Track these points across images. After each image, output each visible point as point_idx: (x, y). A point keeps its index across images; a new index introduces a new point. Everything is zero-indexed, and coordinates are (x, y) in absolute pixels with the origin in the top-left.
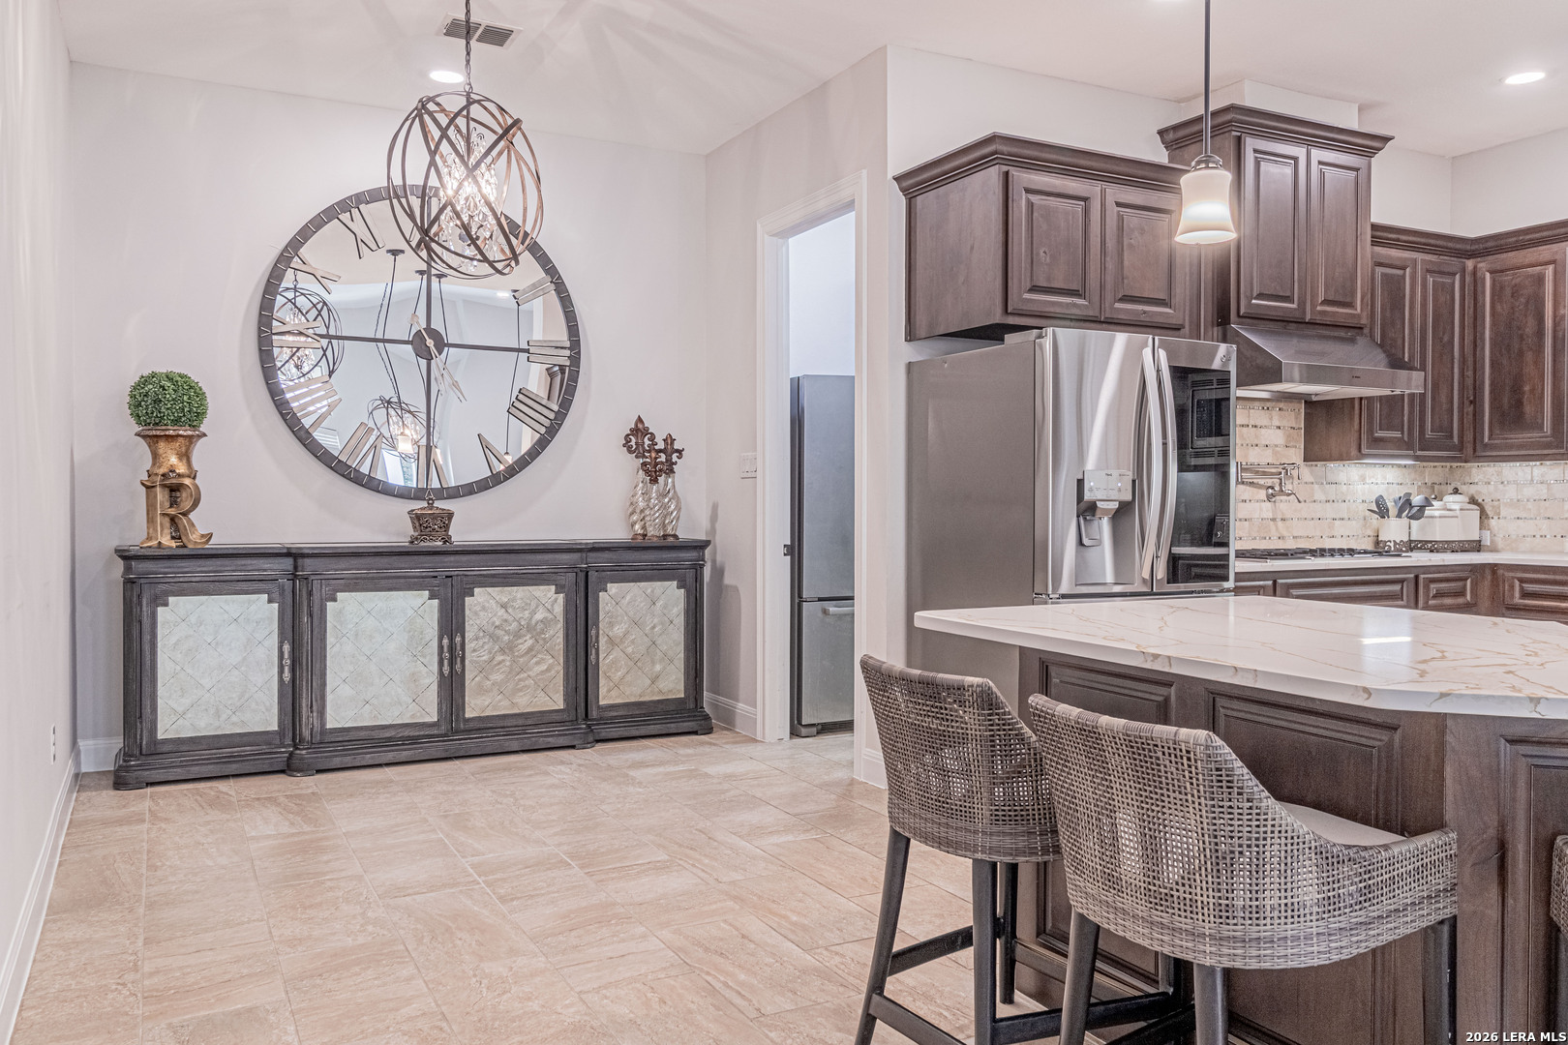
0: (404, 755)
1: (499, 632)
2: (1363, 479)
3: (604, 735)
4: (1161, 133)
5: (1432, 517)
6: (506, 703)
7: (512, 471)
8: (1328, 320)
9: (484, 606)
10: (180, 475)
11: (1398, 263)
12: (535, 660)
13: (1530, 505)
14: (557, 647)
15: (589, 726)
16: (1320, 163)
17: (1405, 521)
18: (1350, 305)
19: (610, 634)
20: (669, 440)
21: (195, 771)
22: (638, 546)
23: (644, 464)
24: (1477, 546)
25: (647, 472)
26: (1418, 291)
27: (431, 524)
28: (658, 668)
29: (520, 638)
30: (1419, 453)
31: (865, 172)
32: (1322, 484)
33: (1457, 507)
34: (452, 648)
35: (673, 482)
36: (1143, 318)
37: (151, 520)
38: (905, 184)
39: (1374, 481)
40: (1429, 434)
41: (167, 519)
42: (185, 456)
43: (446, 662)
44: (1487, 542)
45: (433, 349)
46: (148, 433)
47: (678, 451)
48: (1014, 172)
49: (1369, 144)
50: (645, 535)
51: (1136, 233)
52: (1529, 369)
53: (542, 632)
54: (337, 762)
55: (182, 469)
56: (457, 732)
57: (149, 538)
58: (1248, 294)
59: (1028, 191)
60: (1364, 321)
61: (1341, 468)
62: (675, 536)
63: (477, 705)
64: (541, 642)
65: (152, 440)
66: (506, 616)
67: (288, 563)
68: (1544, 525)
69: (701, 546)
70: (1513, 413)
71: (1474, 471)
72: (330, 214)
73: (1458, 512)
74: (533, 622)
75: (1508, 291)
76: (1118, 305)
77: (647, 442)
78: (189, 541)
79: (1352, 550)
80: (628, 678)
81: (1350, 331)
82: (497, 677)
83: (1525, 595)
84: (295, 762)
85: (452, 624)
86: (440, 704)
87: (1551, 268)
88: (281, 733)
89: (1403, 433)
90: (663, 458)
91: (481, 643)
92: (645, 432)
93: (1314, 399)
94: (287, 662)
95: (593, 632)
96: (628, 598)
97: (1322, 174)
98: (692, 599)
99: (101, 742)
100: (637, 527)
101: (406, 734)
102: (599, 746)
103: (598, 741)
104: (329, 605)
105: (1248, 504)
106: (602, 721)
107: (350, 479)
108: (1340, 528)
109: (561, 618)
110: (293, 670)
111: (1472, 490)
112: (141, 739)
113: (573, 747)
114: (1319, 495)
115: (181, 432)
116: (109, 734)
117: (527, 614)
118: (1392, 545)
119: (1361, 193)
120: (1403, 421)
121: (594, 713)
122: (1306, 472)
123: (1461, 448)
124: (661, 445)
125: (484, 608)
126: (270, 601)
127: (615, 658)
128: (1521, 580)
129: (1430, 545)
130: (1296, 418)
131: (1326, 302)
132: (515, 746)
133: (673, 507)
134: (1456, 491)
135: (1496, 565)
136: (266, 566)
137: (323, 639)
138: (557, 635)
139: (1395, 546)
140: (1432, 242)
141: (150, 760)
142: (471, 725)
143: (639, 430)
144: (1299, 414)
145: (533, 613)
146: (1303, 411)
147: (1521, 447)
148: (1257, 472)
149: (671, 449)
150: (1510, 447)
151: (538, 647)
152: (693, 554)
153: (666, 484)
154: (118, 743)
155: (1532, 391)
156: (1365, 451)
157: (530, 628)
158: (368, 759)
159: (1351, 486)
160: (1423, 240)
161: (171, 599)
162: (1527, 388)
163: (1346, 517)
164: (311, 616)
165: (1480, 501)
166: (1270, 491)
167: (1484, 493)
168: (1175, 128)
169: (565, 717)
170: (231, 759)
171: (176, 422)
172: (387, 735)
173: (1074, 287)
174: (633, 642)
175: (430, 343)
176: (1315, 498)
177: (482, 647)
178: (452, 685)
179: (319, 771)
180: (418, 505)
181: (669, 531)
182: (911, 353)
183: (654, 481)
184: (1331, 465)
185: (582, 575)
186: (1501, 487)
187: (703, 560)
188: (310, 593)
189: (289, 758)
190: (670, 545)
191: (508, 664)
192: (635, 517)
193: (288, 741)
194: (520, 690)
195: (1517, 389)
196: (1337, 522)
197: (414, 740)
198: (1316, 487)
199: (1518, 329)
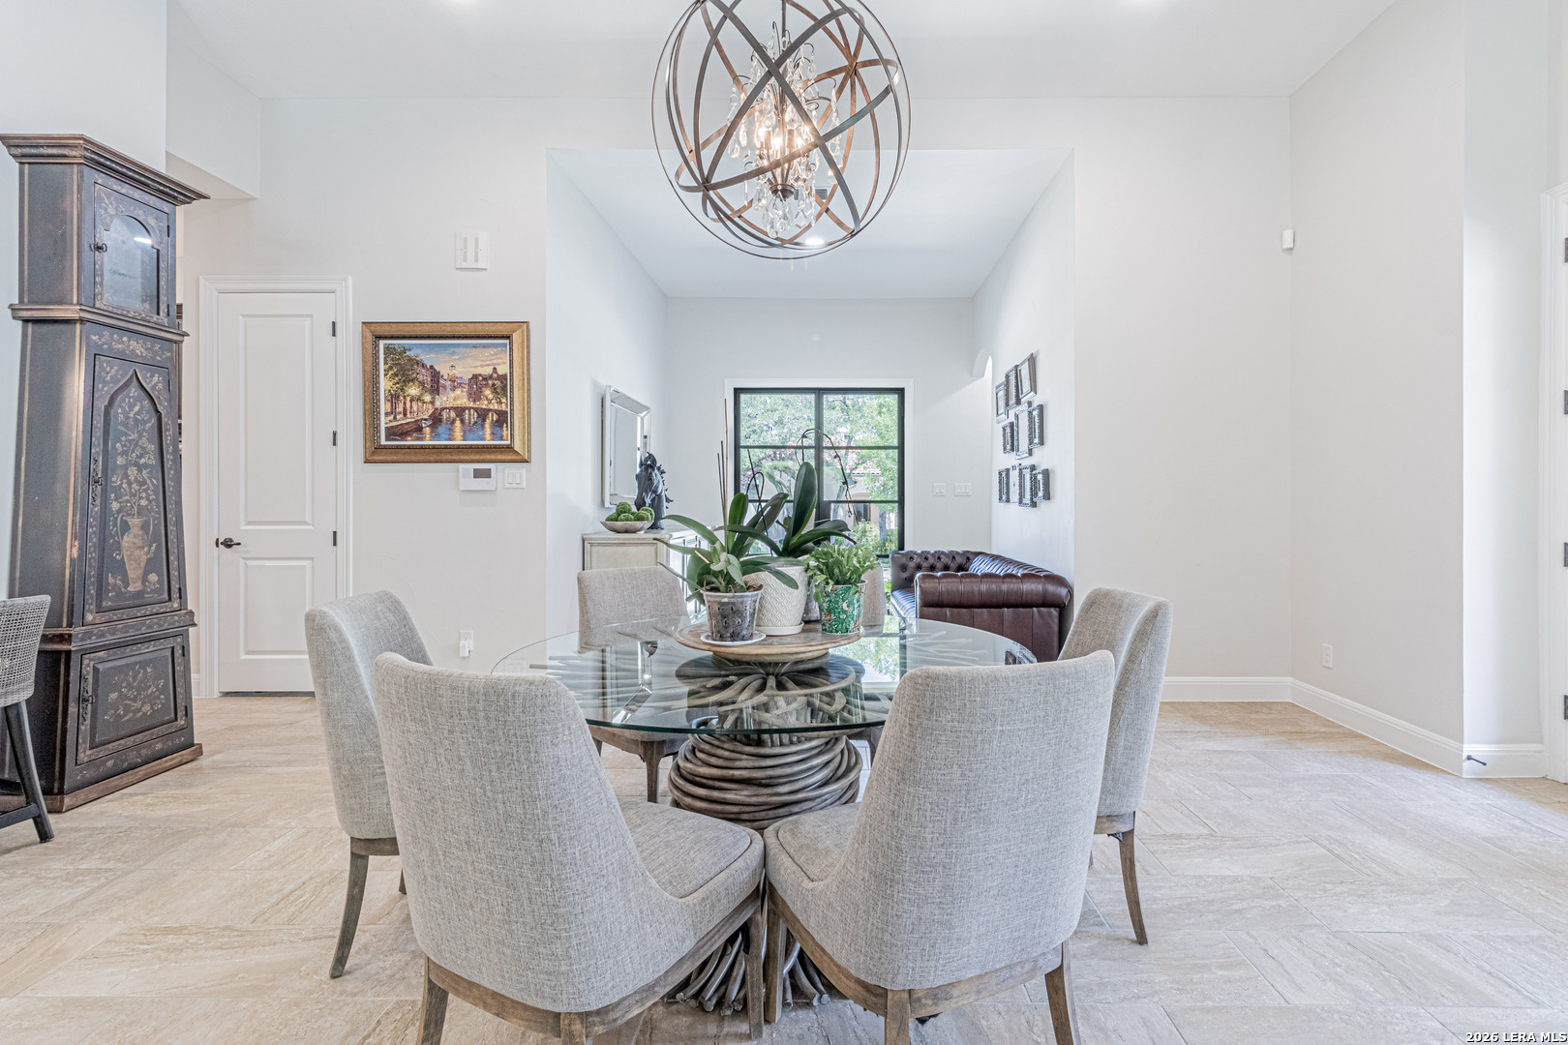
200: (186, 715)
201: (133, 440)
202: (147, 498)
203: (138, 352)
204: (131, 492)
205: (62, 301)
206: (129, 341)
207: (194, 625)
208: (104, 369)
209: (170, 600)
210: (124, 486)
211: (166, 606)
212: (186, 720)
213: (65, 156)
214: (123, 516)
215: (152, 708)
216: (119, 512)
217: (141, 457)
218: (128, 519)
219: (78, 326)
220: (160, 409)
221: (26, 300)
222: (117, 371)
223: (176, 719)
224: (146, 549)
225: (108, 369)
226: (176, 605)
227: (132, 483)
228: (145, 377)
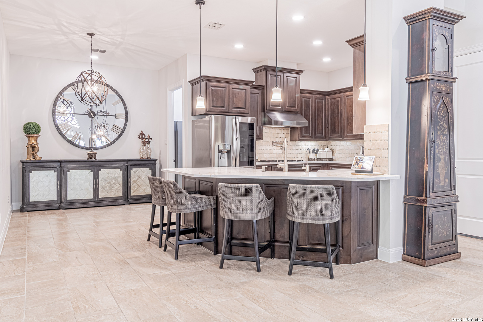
0: (85, 206)
1: (107, 179)
2: (305, 145)
3: (132, 202)
4: (253, 69)
5: (320, 153)
6: (109, 195)
7: (112, 143)
8: (289, 110)
9: (103, 173)
10: (35, 145)
11: (308, 97)
12: (115, 185)
13: (341, 150)
14: (121, 183)
15: (128, 200)
16: (287, 76)
17: (314, 154)
18: (295, 107)
19: (134, 180)
20: (149, 136)
21: (38, 209)
22: (141, 160)
23: (142, 142)
24: (332, 160)
25: (143, 143)
26: (314, 103)
27: (92, 155)
28: (145, 187)
29: (112, 180)
30: (314, 139)
31: (184, 80)
32: (295, 146)
33: (326, 151)
34: (96, 182)
35: (150, 146)
36: (239, 112)
37: (28, 154)
38: (191, 83)
40: (317, 134)
41: (32, 154)
42: (36, 140)
43: (95, 185)
44: (334, 159)
45: (93, 116)
46: (28, 135)
47: (151, 139)
48: (208, 83)
49: (300, 72)
50: (143, 158)
51: (237, 94)
52: (336, 121)
53: (117, 179)
54: (70, 207)
55: (35, 143)
56: (97, 201)
57: (28, 158)
58: (269, 105)
59: (212, 86)
60: (298, 110)
61: (300, 142)
62: (150, 158)
63: (102, 195)
64: (117, 181)
65: (29, 137)
66: (108, 175)
67: (59, 164)
69: (155, 160)
70: (334, 131)
72: (69, 86)
74: (115, 177)
75: (333, 103)
76: (233, 109)
77: (143, 137)
78: (37, 159)
79: (292, 160)
80: (138, 190)
81: (296, 113)
82: (106, 189)
84: (60, 207)
85: (96, 177)
86: (93, 195)
87: (340, 99)
88: (57, 201)
89: (310, 134)
90: (147, 140)
91: (103, 181)
92: (143, 134)
93: (291, 127)
94: (59, 185)
95: (129, 179)
96: (138, 172)
97: (287, 79)
98: (153, 172)
99: (17, 203)
100: (141, 156)
101: (86, 201)
102: (131, 205)
103: (130, 204)
104: (68, 173)
105: (276, 150)
106: (131, 199)
107: (74, 145)
108: (299, 156)
109: (121, 176)
110: (60, 187)
111: (331, 147)
112: (26, 201)
113: (124, 205)
114: (294, 148)
115: (35, 135)
116: (19, 202)
117: (113, 175)
118: (311, 159)
119: (297, 83)
120: (310, 132)
121: (129, 197)
122: (291, 143)
123: (326, 138)
124: (147, 137)
125: (103, 174)
126: (55, 172)
127: (135, 185)
129: (320, 159)
130: (288, 131)
131: (288, 106)
132: (111, 204)
133: (149, 151)
134: (327, 147)
135: (327, 163)
136: (54, 164)
137: (67, 180)
138: (121, 180)
140: (317, 92)
141: (28, 206)
142: (101, 199)
143: (142, 134)
145: (115, 175)
146: (289, 130)
147: (335, 138)
148: (278, 143)
149: (149, 138)
150: (333, 138)
151: (116, 182)
152: (153, 162)
153: (148, 146)
154: (21, 203)
157: (114, 178)
158: (77, 206)
159: (302, 146)
160: (314, 92)
161: (33, 171)
162: (336, 125)
163: (301, 153)
164: (64, 175)
165: (333, 149)
166: (281, 147)
168: (255, 69)
169: (122, 198)
170: (46, 206)
171: (34, 133)
172: (81, 201)
173: (222, 105)
174: (139, 181)
175: (92, 115)
177: (103, 182)
178: (96, 190)
179: (66, 209)
180: (89, 151)
181: (149, 156)
182: (193, 118)
183: (145, 145)
184: (298, 142)
185: (126, 167)
186: (336, 146)
187: (156, 163)
188: (64, 170)
189: (59, 206)
190: (149, 160)
191: (109, 186)
192: (141, 153)
193: (59, 202)
194: (112, 192)
195: (335, 126)
196: (299, 154)
197: (87, 203)
198: (293, 146)
199: (335, 111)
200: (456, 239)
201: (442, 124)
202: (445, 149)
203: (443, 88)
204: (441, 145)
205: (422, 73)
206: (441, 85)
207: (459, 201)
208: (434, 98)
209: (451, 190)
210: (440, 143)
211: (450, 193)
212: (456, 241)
213: (425, 17)
214: (439, 155)
215: (446, 233)
216: (438, 153)
217: (443, 131)
218: (440, 156)
219: (427, 82)
220: (449, 111)
221: (410, 75)
222: (438, 97)
223: (453, 240)
224: (445, 169)
225: (436, 97)
226: (453, 192)
227: (441, 142)
228: (445, 99)
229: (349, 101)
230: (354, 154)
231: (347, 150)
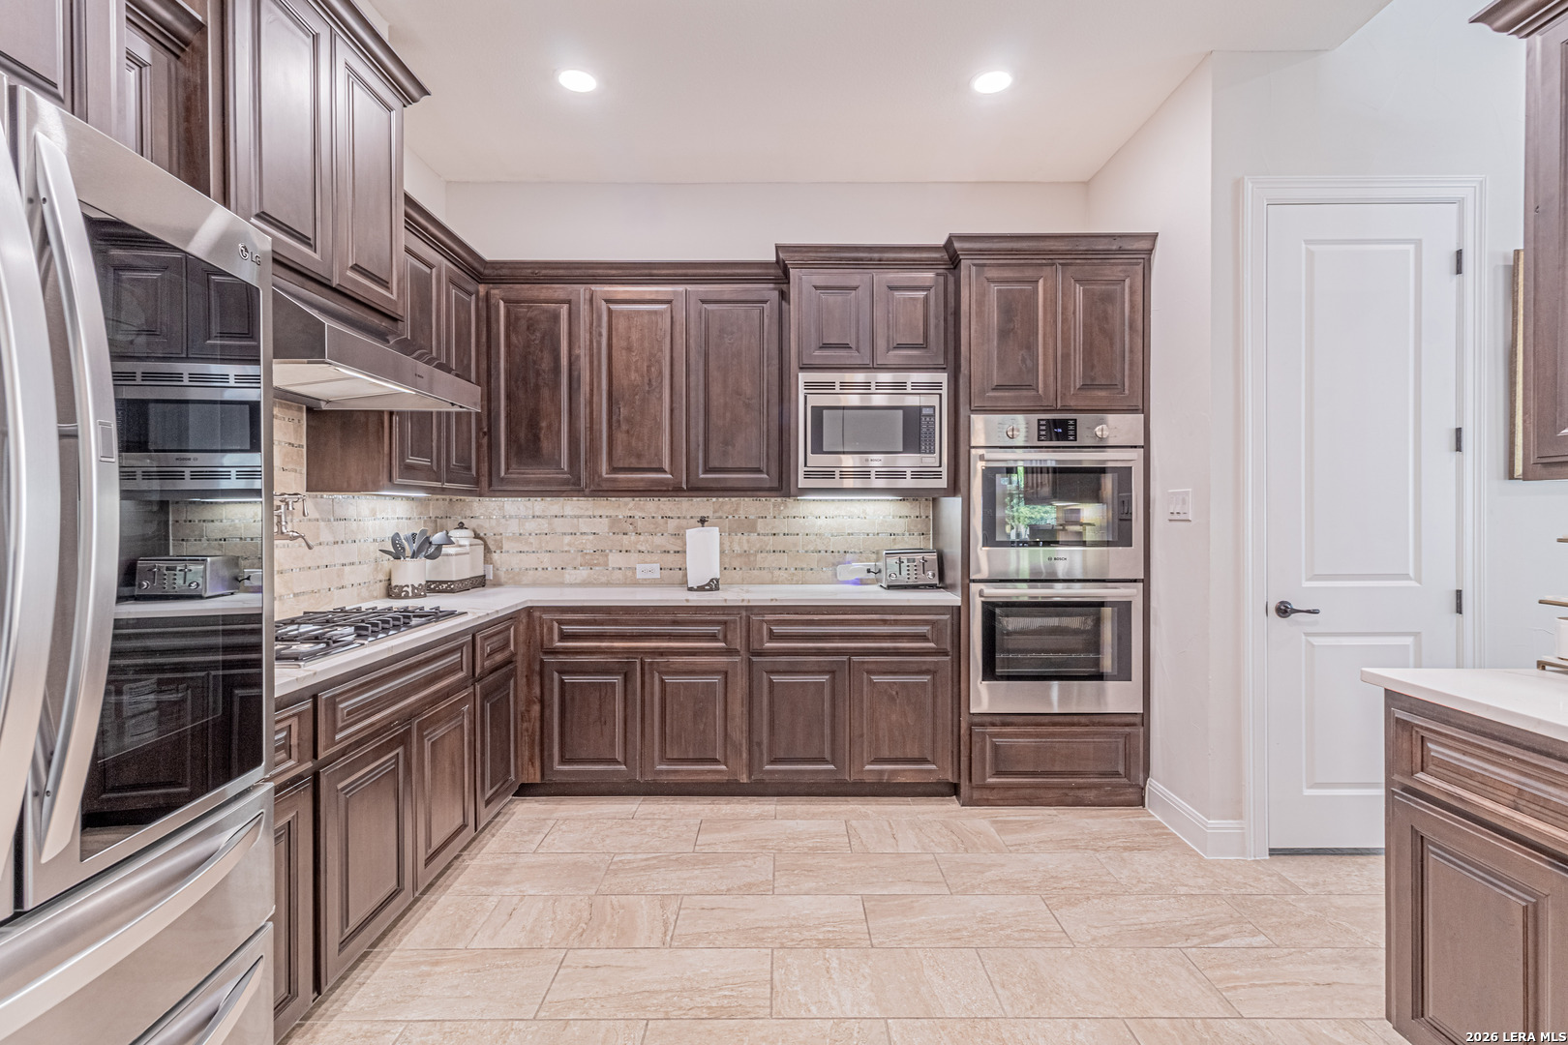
2: (373, 513)
5: (447, 555)
8: (358, 294)
11: (424, 257)
13: (532, 539)
16: (348, 69)
17: (422, 561)
18: (385, 284)
24: (482, 582)
26: (443, 298)
30: (446, 485)
32: (329, 520)
33: (466, 542)
39: (385, 516)
40: (453, 463)
44: (490, 577)
52: (546, 406)
60: (398, 310)
61: (353, 501)
68: (546, 559)
70: (529, 445)
71: (475, 504)
73: (468, 548)
75: (523, 324)
81: (386, 321)
83: (564, 637)
87: (566, 308)
89: (432, 461)
93: (324, 407)
97: (350, 86)
111: (473, 523)
114: (326, 536)
118: (410, 590)
120: (432, 447)
122: (310, 506)
123: (477, 482)
128: (560, 622)
129: (445, 586)
130: (296, 431)
131: (357, 268)
134: (461, 526)
135: (531, 608)
139: (413, 591)
140: (456, 248)
144: (301, 426)
146: (305, 421)
147: (538, 483)
150: (528, 482)
155: (550, 426)
156: (398, 481)
159: (362, 523)
160: (448, 241)
162: (544, 424)
163: (357, 561)
165: (482, 535)
167: (487, 527)
176: (321, 540)
184: (339, 496)
186: (503, 521)
195: (533, 425)
196: (347, 569)
198: (322, 524)
199: (535, 362)
229: (621, 325)
230: (607, 556)
231: (567, 539)
